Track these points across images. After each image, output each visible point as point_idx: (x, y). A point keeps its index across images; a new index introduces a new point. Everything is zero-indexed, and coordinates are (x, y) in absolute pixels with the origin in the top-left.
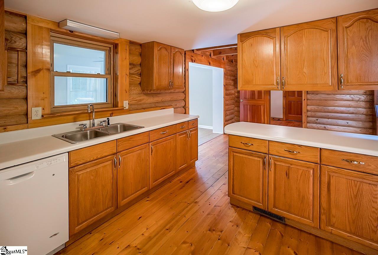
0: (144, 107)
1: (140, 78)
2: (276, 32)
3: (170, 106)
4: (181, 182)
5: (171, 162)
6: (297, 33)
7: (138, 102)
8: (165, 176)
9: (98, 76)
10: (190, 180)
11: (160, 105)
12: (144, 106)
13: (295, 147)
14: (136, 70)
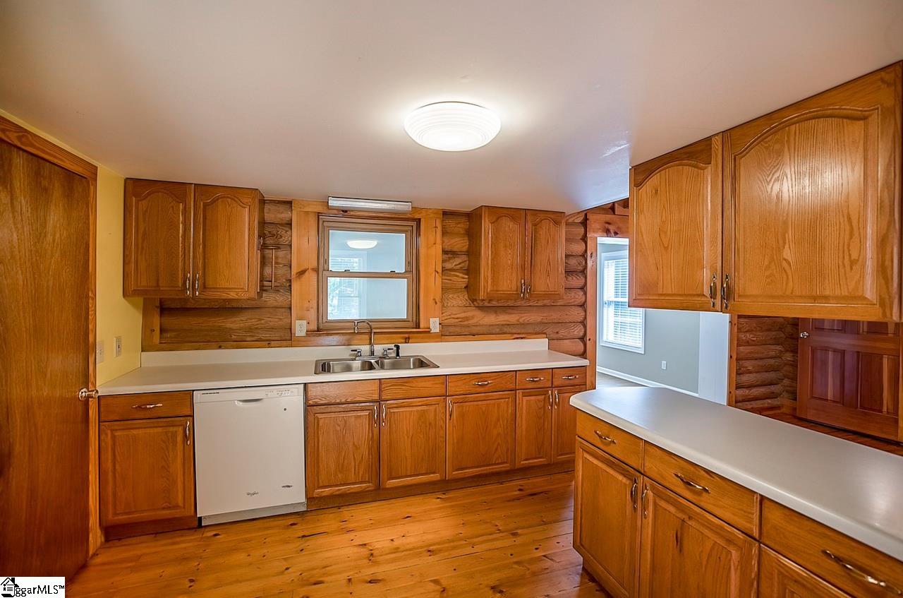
0: (474, 332)
1: (467, 277)
2: (711, 148)
3: (539, 334)
4: (520, 490)
5: (499, 444)
6: (766, 143)
7: (461, 321)
8: (485, 466)
9: (392, 275)
10: (542, 492)
11: (514, 331)
12: (475, 330)
13: (697, 472)
14: (457, 263)
